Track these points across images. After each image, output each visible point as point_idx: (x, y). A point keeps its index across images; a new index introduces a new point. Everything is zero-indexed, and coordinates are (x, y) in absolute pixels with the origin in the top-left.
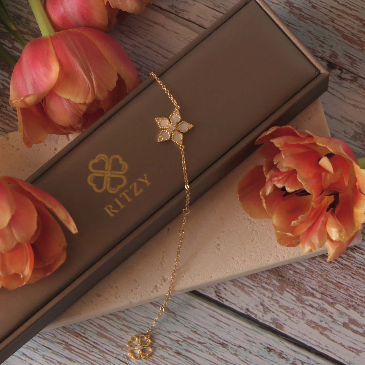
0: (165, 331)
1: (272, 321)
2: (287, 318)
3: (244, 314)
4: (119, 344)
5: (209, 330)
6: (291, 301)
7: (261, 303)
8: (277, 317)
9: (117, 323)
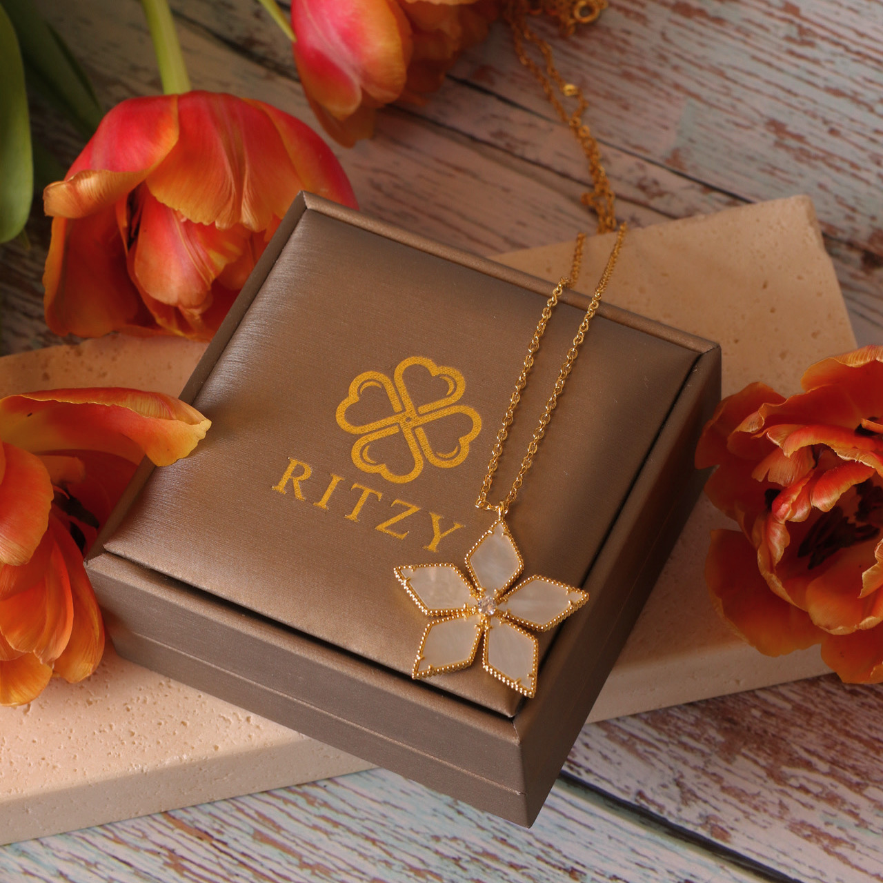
0: (427, 836)
1: (700, 821)
2: (740, 815)
3: (629, 803)
4: (305, 860)
5: (538, 836)
6: (752, 777)
7: (675, 780)
8: (716, 813)
9: (306, 811)
